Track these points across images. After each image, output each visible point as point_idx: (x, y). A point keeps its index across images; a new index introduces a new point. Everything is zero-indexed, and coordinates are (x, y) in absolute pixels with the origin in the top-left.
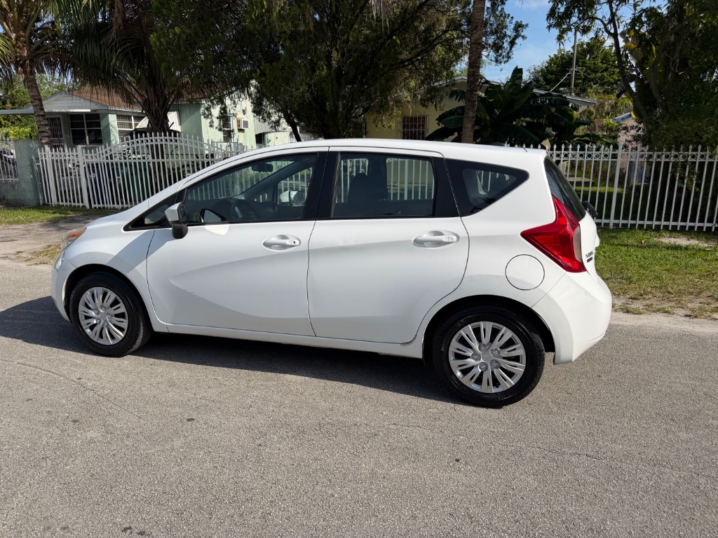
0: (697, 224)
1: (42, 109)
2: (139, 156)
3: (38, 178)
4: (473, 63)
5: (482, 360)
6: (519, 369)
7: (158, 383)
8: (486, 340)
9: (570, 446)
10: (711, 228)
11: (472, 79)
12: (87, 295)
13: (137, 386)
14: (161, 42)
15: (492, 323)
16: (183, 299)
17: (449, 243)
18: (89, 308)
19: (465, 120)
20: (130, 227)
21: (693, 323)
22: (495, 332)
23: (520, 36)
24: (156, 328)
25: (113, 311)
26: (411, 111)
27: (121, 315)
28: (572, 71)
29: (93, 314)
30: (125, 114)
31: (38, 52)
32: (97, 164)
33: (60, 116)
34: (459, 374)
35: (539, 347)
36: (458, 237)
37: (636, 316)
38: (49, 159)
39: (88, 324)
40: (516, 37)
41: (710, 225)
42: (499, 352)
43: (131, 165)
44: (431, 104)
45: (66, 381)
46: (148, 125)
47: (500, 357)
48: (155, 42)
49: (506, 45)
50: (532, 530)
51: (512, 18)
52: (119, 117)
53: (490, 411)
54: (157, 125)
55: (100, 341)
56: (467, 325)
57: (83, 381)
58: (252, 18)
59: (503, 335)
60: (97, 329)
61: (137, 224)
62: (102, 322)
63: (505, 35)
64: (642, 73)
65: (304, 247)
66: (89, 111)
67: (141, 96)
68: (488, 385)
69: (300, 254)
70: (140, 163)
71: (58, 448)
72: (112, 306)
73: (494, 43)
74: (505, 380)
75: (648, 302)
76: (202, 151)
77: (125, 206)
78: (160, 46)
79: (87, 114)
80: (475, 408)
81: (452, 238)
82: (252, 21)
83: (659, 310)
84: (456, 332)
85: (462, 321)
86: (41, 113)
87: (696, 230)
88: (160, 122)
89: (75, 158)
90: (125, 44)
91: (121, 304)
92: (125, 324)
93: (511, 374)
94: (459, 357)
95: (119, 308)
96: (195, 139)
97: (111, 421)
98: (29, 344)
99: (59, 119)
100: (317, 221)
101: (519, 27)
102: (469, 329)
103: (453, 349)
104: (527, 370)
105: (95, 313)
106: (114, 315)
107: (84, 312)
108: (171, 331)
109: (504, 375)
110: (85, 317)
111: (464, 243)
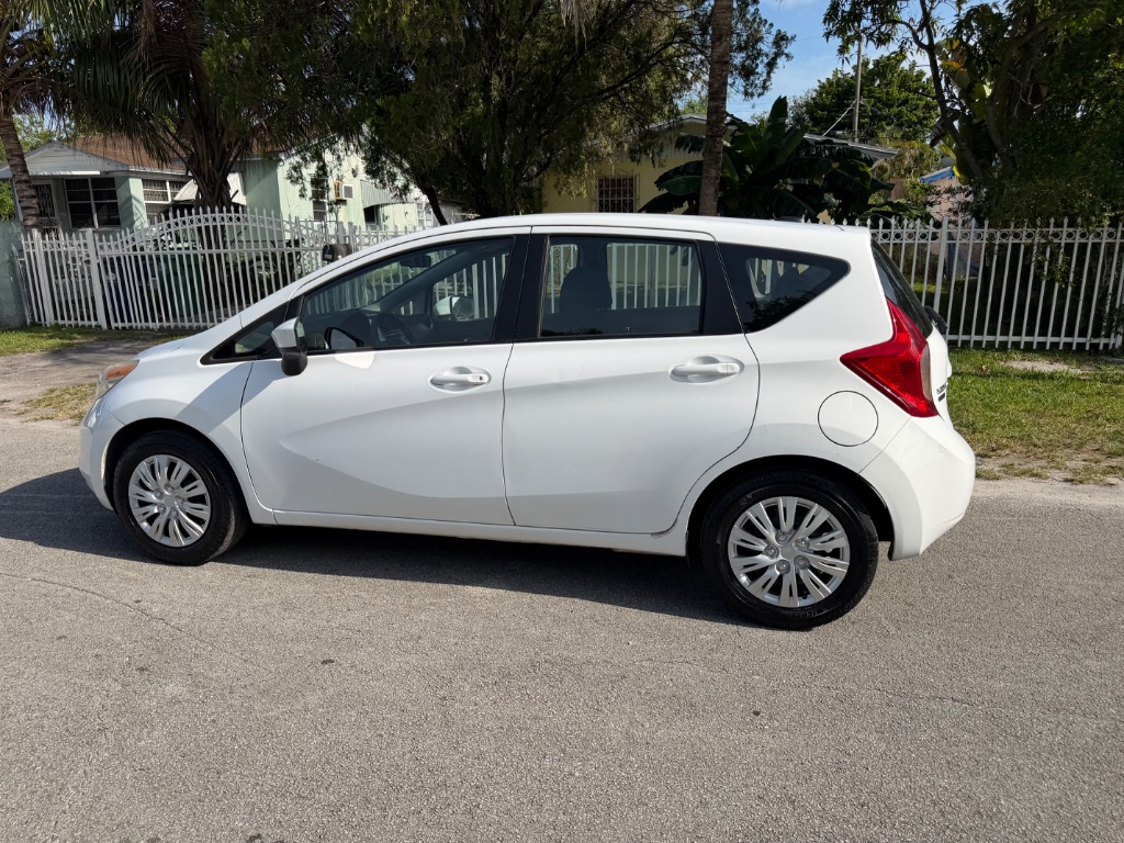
0: (1063, 339)
1: (26, 171)
2: (186, 245)
3: (22, 282)
4: (716, 93)
5: (781, 557)
6: (840, 569)
7: (266, 605)
8: (787, 525)
9: (926, 687)
10: (1084, 344)
11: (714, 118)
12: (143, 467)
13: (234, 612)
14: (220, 63)
15: (796, 498)
16: (301, 471)
17: (728, 375)
18: (147, 489)
19: (705, 182)
20: (211, 358)
21: (1078, 491)
22: (801, 513)
23: (783, 53)
24: (256, 518)
25: (184, 492)
26: (614, 167)
27: (200, 499)
28: (855, 105)
29: (152, 497)
30: (156, 178)
31: (17, 80)
32: (118, 259)
33: (51, 182)
34: (744, 579)
35: (869, 534)
36: (742, 366)
37: (991, 482)
38: (39, 250)
39: (144, 514)
40: (777, 55)
41: (1082, 340)
42: (808, 544)
43: (173, 260)
44: (644, 156)
45: (117, 606)
46: (197, 195)
47: (808, 551)
48: (210, 64)
49: (761, 69)
50: (889, 818)
51: (771, 25)
52: (146, 182)
53: (794, 635)
54: (212, 195)
55: (165, 541)
56: (758, 502)
57: (144, 604)
58: (367, 24)
59: (814, 517)
60: (160, 521)
61: (223, 353)
62: (168, 510)
63: (760, 53)
64: (969, 107)
65: (496, 385)
66: (98, 173)
67: (185, 148)
68: (791, 594)
69: (489, 396)
70: (188, 256)
71: (122, 714)
72: (183, 484)
73: (743, 66)
74: (818, 587)
75: (1004, 461)
76: (280, 234)
77: (201, 324)
78: (219, 68)
79: (94, 179)
80: (770, 632)
81: (732, 368)
82: (368, 29)
83: (1023, 473)
84: (739, 515)
85: (749, 496)
86: (24, 178)
87: (1061, 348)
88: (217, 190)
89: (83, 249)
90: (160, 65)
91: (199, 481)
92: (205, 513)
93: (826, 578)
94: (743, 552)
95: (195, 487)
96: (269, 215)
97: (199, 667)
98: (47, 549)
99: (48, 187)
100: (516, 345)
101: (781, 39)
102: (761, 505)
103: (734, 540)
104: (851, 570)
105: (155, 496)
106: (187, 500)
107: (137, 494)
108: (281, 522)
109: (816, 580)
110: (140, 503)
111: (751, 373)
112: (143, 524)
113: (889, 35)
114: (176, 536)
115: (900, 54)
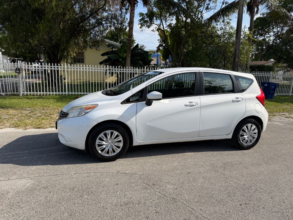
5: (248, 136)
6: (256, 136)
8: (249, 129)
15: (250, 124)
17: (241, 101)
18: (103, 140)
20: (124, 103)
22: (251, 126)
24: (135, 144)
25: (116, 140)
27: (120, 141)
29: (104, 143)
34: (241, 141)
42: (252, 132)
45: (115, 174)
47: (252, 134)
55: (107, 155)
57: (122, 172)
60: (107, 149)
62: (109, 145)
65: (199, 105)
68: (249, 142)
69: (198, 108)
72: (115, 139)
81: (241, 99)
84: (242, 128)
85: (243, 124)
91: (120, 136)
92: (121, 145)
94: (242, 136)
95: (119, 138)
100: (200, 96)
102: (245, 127)
103: (241, 133)
104: (258, 136)
105: (105, 142)
106: (116, 142)
107: (99, 143)
108: (141, 144)
109: (253, 139)
110: (99, 145)
111: (244, 100)
112: (100, 152)
113: (151, 26)
114: (111, 153)
115: (153, 31)
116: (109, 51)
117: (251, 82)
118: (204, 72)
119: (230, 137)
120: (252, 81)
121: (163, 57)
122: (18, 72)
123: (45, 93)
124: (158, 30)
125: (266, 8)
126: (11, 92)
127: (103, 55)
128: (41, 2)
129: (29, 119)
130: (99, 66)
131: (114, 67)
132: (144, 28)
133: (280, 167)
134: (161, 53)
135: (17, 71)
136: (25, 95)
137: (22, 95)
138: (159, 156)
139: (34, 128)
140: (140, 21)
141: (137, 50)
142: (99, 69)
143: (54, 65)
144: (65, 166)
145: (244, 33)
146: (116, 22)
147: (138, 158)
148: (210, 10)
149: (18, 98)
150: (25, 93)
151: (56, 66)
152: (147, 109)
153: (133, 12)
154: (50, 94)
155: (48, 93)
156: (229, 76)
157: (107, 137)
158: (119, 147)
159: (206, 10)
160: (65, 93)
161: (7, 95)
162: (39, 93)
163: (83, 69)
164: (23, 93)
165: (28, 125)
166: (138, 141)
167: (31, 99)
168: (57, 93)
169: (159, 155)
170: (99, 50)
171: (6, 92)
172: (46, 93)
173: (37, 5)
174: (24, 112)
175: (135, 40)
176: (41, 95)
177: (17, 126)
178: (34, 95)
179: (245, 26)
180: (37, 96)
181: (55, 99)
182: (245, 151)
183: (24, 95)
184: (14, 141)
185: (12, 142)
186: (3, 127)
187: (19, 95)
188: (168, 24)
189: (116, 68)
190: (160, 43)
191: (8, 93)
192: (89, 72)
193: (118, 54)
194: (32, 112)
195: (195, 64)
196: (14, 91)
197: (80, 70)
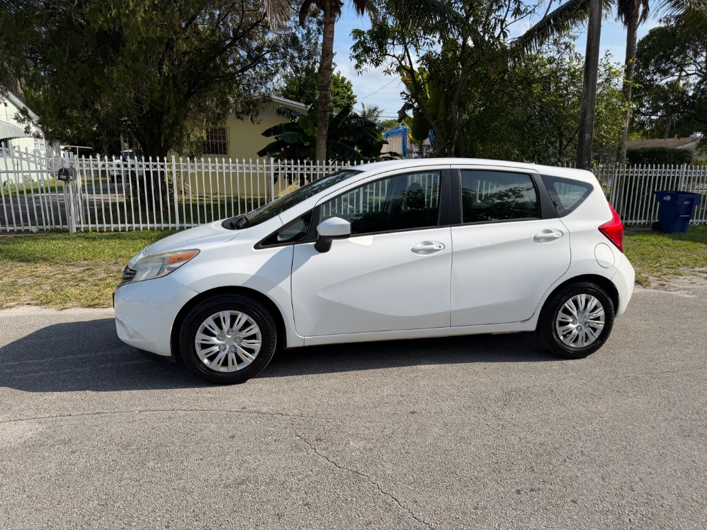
5: (578, 324)
6: (601, 325)
8: (582, 308)
12: (209, 321)
15: (585, 295)
17: (557, 238)
18: (211, 335)
20: (262, 245)
22: (587, 301)
24: (291, 344)
25: (244, 334)
27: (254, 337)
29: (215, 340)
34: (562, 338)
36: (562, 233)
39: (206, 354)
42: (589, 316)
47: (590, 319)
55: (224, 369)
56: (569, 299)
59: (592, 303)
60: (222, 356)
61: (270, 241)
62: (228, 347)
65: (448, 250)
68: (582, 341)
69: (444, 256)
72: (241, 330)
74: (593, 335)
81: (559, 234)
84: (562, 305)
85: (566, 296)
91: (254, 325)
92: (257, 345)
93: (595, 330)
94: (563, 324)
95: (251, 329)
100: (451, 228)
102: (570, 301)
103: (559, 319)
104: (605, 325)
105: (218, 339)
106: (244, 338)
107: (203, 340)
108: (307, 344)
109: (593, 332)
110: (204, 346)
111: (566, 237)
112: (206, 361)
113: (382, 61)
114: (233, 364)
115: (388, 72)
116: (280, 125)
117: (586, 190)
118: (462, 170)
119: (531, 326)
120: (589, 188)
121: (413, 135)
122: (65, 177)
123: (127, 225)
124: (398, 69)
125: (669, 4)
126: (52, 224)
127: (267, 133)
128: (111, 15)
129: (77, 285)
130: (258, 161)
131: (292, 161)
132: (365, 66)
133: (649, 403)
134: (410, 126)
135: (62, 177)
136: (83, 230)
137: (75, 231)
138: (352, 374)
139: (83, 306)
140: (355, 51)
141: (347, 118)
142: (251, 168)
143: (154, 160)
144: (126, 394)
145: (606, 71)
146: (296, 55)
147: (300, 377)
148: (525, 14)
149: (66, 238)
150: (83, 226)
151: (158, 163)
152: (318, 260)
153: (331, 29)
154: (137, 229)
155: (135, 225)
156: (528, 176)
157: (221, 328)
158: (251, 351)
159: (513, 17)
160: (173, 225)
161: (41, 230)
162: (113, 226)
163: (214, 168)
164: (78, 226)
165: (70, 300)
166: (297, 336)
167: (94, 239)
168: (156, 225)
169: (354, 370)
170: (258, 123)
171: (41, 224)
172: (129, 225)
173: (102, 22)
174: (71, 270)
175: (356, 96)
176: (118, 231)
177: (45, 302)
178: (103, 232)
179: (608, 51)
180: (108, 234)
181: (148, 239)
182: (571, 362)
183: (81, 231)
184: (30, 335)
185: (25, 338)
186: (15, 303)
187: (67, 231)
188: (422, 53)
189: (297, 163)
190: (407, 101)
191: (45, 227)
192: (228, 174)
193: (301, 131)
194: (88, 270)
195: (483, 150)
196: (57, 223)
197: (206, 170)
